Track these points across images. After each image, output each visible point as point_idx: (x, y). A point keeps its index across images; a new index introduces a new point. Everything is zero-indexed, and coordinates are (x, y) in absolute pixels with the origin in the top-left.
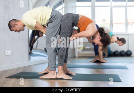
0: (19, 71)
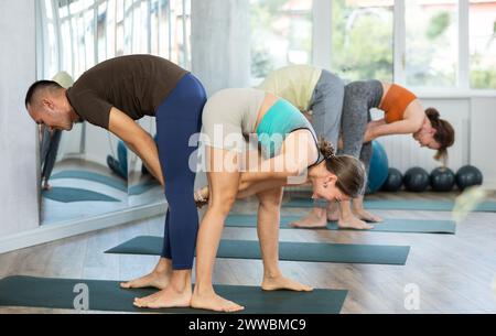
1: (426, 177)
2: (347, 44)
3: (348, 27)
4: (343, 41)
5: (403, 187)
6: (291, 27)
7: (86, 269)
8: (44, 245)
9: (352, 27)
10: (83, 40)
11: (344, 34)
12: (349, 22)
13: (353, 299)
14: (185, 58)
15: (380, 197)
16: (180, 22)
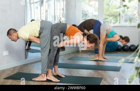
0: (15, 72)
1: (128, 47)
2: (110, 9)
3: (110, 4)
4: (109, 8)
5: (122, 50)
6: (95, 4)
7: (37, 71)
8: (26, 64)
9: (111, 4)
10: (37, 8)
11: (109, 6)
12: (111, 3)
13: (105, 80)
14: (64, 12)
15: (116, 52)
16: (63, 2)
